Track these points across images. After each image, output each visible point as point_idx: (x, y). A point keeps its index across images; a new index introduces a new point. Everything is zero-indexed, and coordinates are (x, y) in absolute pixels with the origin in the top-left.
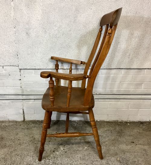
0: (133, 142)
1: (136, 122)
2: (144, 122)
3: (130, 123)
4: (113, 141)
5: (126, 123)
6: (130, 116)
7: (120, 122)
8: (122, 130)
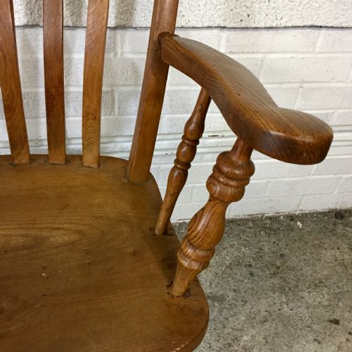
0: (337, 322)
1: (321, 213)
2: (346, 211)
3: (304, 217)
4: (267, 325)
5: (292, 218)
6: (305, 198)
7: (271, 218)
8: (282, 256)
